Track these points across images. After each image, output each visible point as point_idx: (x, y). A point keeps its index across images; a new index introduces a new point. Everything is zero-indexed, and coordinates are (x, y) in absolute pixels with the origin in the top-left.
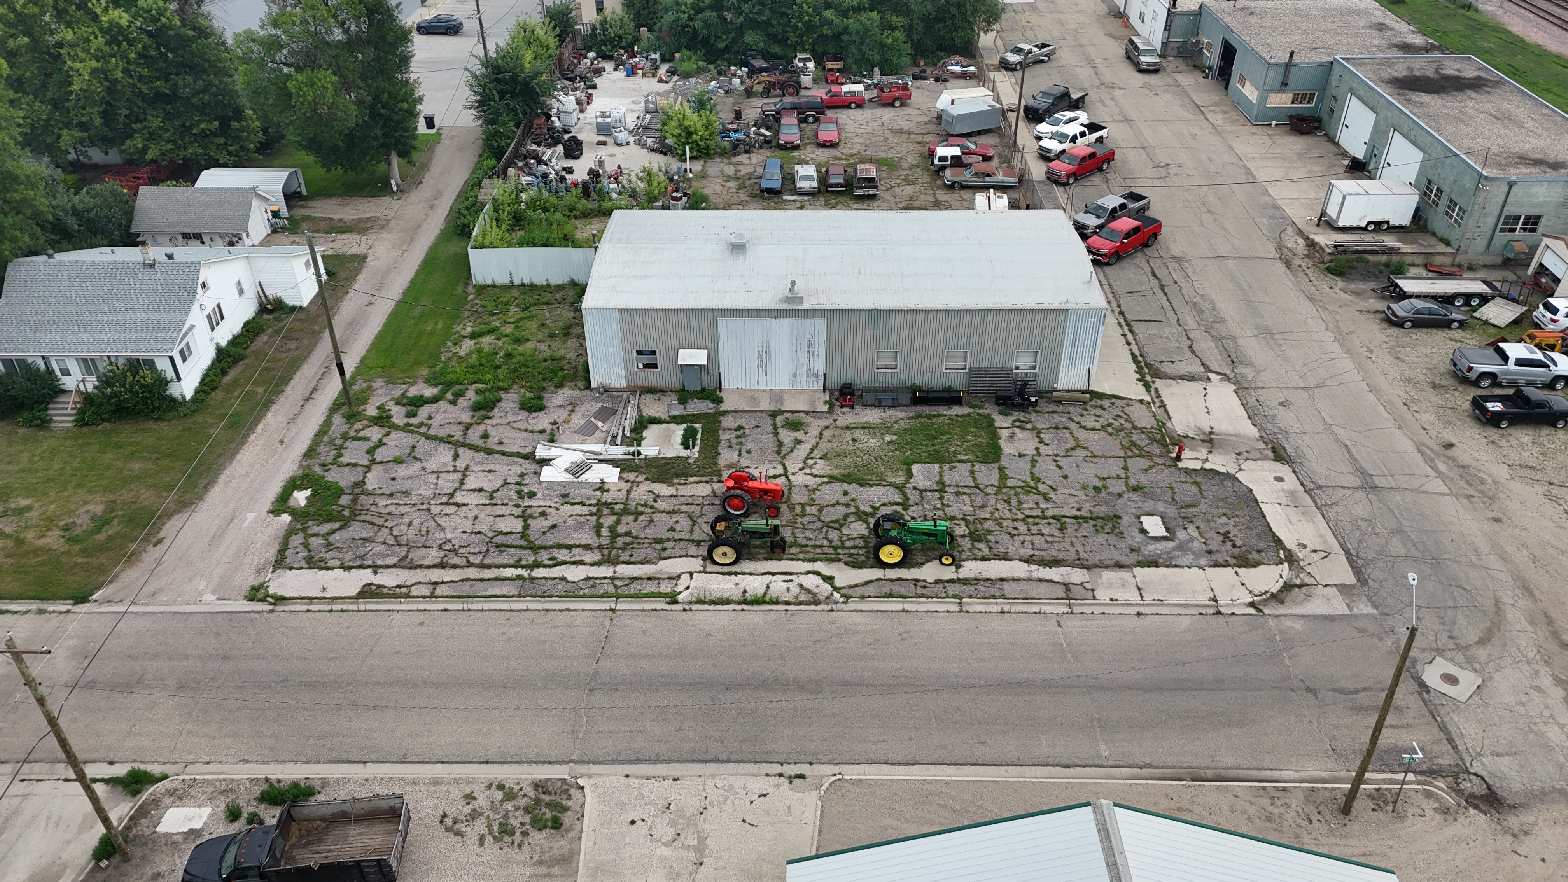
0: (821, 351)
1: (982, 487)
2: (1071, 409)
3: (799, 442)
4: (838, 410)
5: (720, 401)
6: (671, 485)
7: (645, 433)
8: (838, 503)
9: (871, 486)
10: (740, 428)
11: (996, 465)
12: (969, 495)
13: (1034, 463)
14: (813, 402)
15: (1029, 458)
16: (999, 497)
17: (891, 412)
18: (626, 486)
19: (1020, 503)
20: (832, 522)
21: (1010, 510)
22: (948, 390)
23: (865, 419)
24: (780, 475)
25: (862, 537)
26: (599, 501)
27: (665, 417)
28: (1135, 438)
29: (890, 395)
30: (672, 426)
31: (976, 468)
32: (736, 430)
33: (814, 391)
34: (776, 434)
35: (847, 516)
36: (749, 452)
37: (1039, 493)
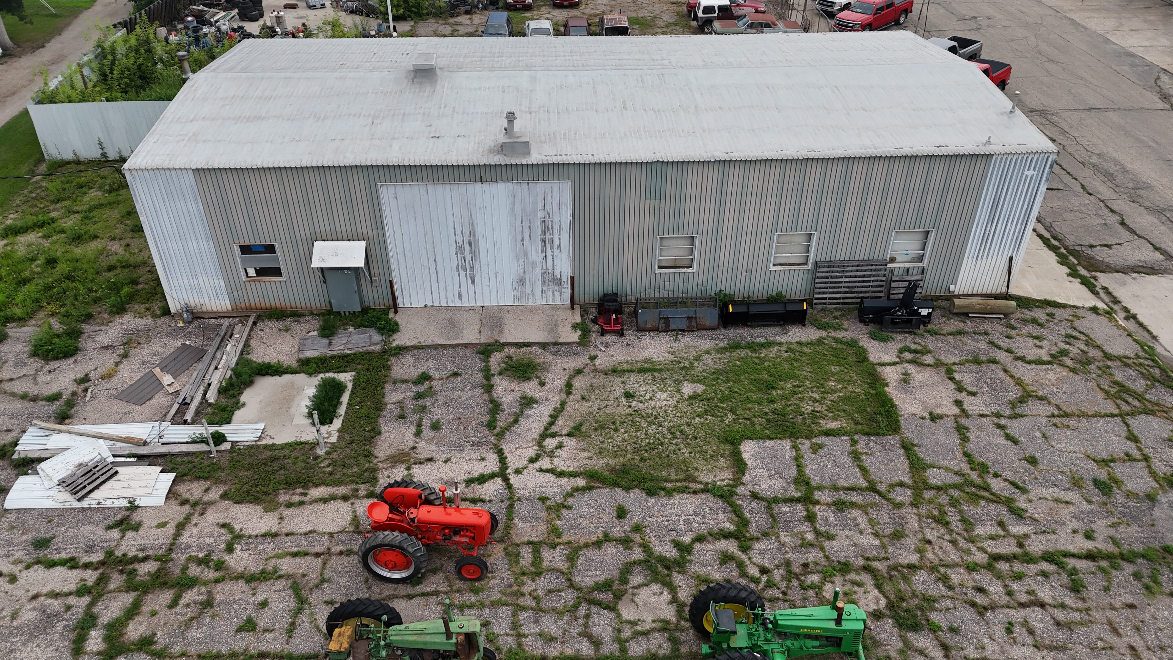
0: (566, 240)
1: (882, 488)
2: (987, 327)
3: (528, 402)
4: (595, 339)
5: (392, 328)
6: (271, 506)
7: (246, 396)
8: (607, 538)
9: (669, 493)
10: (425, 377)
11: (893, 440)
12: (863, 508)
13: (962, 431)
14: (553, 327)
15: (950, 423)
16: (923, 511)
17: (687, 340)
18: (177, 513)
19: (968, 524)
20: (598, 587)
21: (954, 542)
22: (777, 299)
23: (644, 355)
24: (492, 476)
25: (664, 626)
26: (110, 553)
27: (290, 361)
28: (1119, 376)
29: (683, 312)
30: (301, 378)
31: (861, 447)
32: (416, 383)
33: (555, 308)
34: (489, 388)
35: (626, 570)
36: (436, 426)
37: (996, 499)
